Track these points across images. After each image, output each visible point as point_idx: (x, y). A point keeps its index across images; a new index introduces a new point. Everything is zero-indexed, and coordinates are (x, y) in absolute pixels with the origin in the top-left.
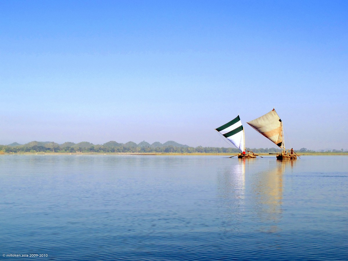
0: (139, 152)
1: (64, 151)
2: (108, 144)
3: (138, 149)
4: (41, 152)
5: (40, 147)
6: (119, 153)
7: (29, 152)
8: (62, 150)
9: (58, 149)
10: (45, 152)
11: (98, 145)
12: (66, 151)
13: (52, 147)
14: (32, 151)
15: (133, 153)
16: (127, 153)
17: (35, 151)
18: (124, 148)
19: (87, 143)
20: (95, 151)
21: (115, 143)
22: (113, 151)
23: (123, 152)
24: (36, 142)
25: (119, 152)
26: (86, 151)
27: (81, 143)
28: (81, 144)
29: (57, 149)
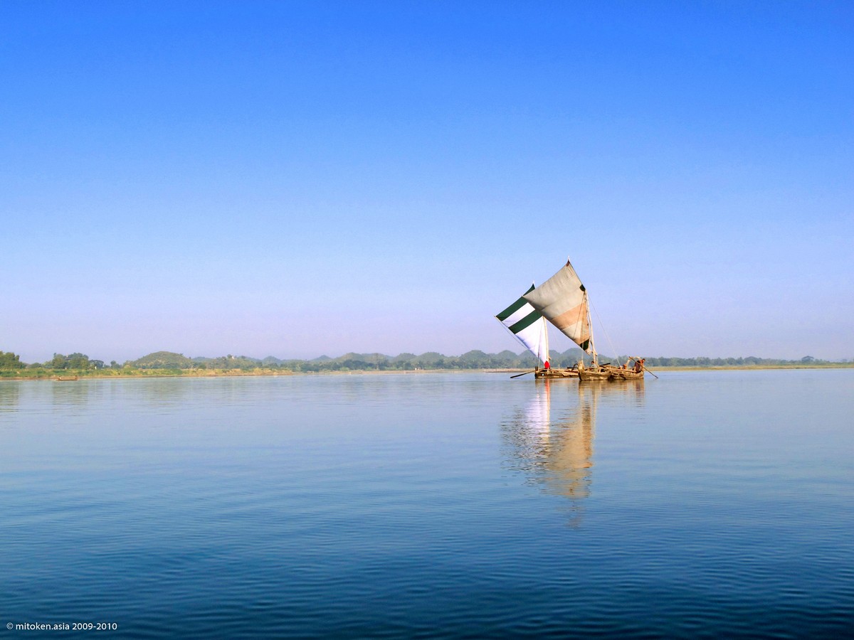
0: (517, 367)
1: (394, 368)
2: (468, 355)
3: (516, 362)
4: (357, 371)
5: (355, 363)
6: (485, 370)
7: (339, 370)
8: (391, 366)
9: (386, 366)
10: (364, 370)
11: (452, 357)
12: (398, 368)
13: (375, 363)
14: (343, 368)
15: (507, 370)
16: (498, 370)
17: (347, 368)
18: (492, 360)
19: (435, 355)
20: (446, 368)
21: (480, 354)
22: (475, 366)
23: (491, 368)
24: (353, 354)
25: (485, 368)
26: (430, 367)
27: (426, 354)
28: (424, 356)
29: (383, 364)
